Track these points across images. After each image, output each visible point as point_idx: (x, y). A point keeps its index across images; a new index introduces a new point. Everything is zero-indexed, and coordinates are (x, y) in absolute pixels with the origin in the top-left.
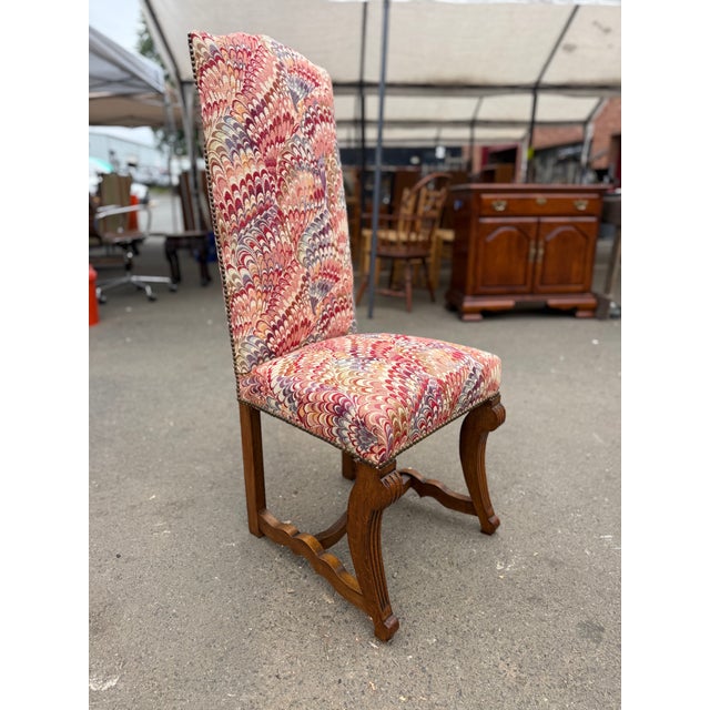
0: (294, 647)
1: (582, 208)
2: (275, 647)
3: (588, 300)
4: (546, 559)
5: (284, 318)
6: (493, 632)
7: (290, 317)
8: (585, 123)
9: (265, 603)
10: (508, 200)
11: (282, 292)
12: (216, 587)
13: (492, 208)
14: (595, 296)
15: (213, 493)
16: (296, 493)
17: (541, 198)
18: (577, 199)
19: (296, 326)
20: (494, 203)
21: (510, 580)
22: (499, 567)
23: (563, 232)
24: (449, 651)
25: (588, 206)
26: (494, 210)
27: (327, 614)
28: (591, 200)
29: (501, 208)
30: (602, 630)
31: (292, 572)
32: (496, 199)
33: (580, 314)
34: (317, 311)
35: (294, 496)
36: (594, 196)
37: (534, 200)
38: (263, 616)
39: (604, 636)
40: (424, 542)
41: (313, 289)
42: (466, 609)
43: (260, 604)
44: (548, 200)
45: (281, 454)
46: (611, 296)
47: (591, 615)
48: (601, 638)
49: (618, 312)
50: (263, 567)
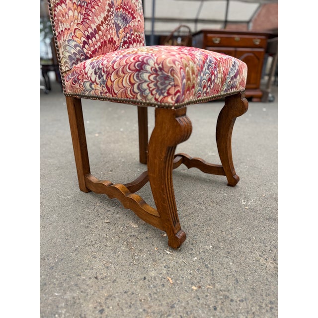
0: (109, 256)
1: (257, 43)
2: (95, 257)
3: (257, 93)
4: (271, 198)
5: (96, 32)
6: (250, 239)
7: (100, 33)
8: (248, 22)
9: (89, 230)
10: (221, 38)
11: (93, 10)
12: (53, 222)
13: (212, 42)
14: (262, 91)
15: (58, 172)
16: (111, 171)
17: (237, 37)
18: (255, 39)
19: (105, 41)
20: (214, 39)
21: (253, 209)
22: (243, 203)
23: (248, 57)
24: (222, 253)
25: (260, 43)
26: (214, 43)
27: (133, 234)
28: (261, 39)
29: (217, 42)
31: (108, 211)
32: (214, 37)
33: (254, 100)
34: (120, 35)
35: (110, 172)
36: (263, 37)
37: (233, 38)
38: (87, 238)
40: (193, 191)
41: (117, 16)
42: (228, 227)
43: (84, 230)
44: (241, 38)
45: (102, 154)
46: (269, 90)
49: (272, 99)
50: (88, 208)
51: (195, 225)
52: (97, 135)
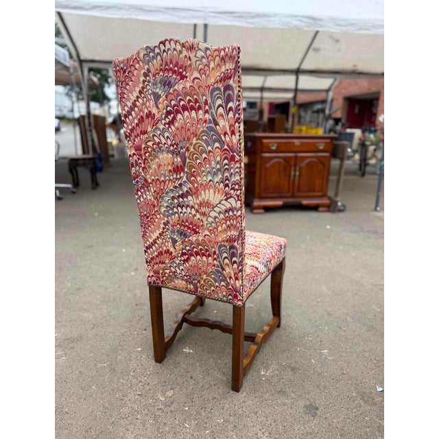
0: (139, 429)
1: (321, 148)
2: (128, 430)
3: (325, 201)
4: (290, 367)
6: (256, 413)
8: (327, 91)
9: (123, 402)
10: (278, 143)
12: (93, 394)
13: (269, 147)
14: (329, 198)
15: (94, 331)
16: (145, 330)
17: (297, 142)
18: (318, 143)
20: (270, 145)
21: (269, 381)
22: (262, 373)
23: (311, 162)
24: (230, 427)
25: (324, 147)
26: (270, 149)
27: (160, 407)
28: (326, 143)
29: (274, 148)
30: (317, 409)
31: (140, 382)
32: (271, 143)
33: (320, 209)
35: (144, 332)
36: (328, 141)
37: (293, 143)
38: (121, 410)
39: (318, 412)
40: (220, 359)
42: (242, 400)
43: (119, 402)
44: (301, 143)
45: (137, 305)
46: (338, 199)
47: (312, 400)
48: (316, 414)
49: (342, 208)
50: (123, 379)
51: (215, 398)
52: (133, 274)
